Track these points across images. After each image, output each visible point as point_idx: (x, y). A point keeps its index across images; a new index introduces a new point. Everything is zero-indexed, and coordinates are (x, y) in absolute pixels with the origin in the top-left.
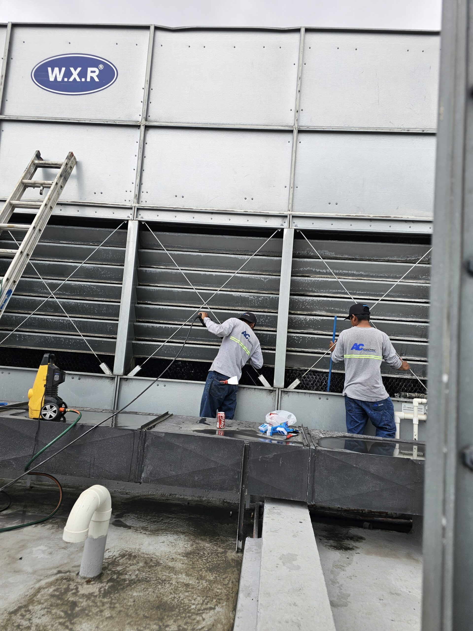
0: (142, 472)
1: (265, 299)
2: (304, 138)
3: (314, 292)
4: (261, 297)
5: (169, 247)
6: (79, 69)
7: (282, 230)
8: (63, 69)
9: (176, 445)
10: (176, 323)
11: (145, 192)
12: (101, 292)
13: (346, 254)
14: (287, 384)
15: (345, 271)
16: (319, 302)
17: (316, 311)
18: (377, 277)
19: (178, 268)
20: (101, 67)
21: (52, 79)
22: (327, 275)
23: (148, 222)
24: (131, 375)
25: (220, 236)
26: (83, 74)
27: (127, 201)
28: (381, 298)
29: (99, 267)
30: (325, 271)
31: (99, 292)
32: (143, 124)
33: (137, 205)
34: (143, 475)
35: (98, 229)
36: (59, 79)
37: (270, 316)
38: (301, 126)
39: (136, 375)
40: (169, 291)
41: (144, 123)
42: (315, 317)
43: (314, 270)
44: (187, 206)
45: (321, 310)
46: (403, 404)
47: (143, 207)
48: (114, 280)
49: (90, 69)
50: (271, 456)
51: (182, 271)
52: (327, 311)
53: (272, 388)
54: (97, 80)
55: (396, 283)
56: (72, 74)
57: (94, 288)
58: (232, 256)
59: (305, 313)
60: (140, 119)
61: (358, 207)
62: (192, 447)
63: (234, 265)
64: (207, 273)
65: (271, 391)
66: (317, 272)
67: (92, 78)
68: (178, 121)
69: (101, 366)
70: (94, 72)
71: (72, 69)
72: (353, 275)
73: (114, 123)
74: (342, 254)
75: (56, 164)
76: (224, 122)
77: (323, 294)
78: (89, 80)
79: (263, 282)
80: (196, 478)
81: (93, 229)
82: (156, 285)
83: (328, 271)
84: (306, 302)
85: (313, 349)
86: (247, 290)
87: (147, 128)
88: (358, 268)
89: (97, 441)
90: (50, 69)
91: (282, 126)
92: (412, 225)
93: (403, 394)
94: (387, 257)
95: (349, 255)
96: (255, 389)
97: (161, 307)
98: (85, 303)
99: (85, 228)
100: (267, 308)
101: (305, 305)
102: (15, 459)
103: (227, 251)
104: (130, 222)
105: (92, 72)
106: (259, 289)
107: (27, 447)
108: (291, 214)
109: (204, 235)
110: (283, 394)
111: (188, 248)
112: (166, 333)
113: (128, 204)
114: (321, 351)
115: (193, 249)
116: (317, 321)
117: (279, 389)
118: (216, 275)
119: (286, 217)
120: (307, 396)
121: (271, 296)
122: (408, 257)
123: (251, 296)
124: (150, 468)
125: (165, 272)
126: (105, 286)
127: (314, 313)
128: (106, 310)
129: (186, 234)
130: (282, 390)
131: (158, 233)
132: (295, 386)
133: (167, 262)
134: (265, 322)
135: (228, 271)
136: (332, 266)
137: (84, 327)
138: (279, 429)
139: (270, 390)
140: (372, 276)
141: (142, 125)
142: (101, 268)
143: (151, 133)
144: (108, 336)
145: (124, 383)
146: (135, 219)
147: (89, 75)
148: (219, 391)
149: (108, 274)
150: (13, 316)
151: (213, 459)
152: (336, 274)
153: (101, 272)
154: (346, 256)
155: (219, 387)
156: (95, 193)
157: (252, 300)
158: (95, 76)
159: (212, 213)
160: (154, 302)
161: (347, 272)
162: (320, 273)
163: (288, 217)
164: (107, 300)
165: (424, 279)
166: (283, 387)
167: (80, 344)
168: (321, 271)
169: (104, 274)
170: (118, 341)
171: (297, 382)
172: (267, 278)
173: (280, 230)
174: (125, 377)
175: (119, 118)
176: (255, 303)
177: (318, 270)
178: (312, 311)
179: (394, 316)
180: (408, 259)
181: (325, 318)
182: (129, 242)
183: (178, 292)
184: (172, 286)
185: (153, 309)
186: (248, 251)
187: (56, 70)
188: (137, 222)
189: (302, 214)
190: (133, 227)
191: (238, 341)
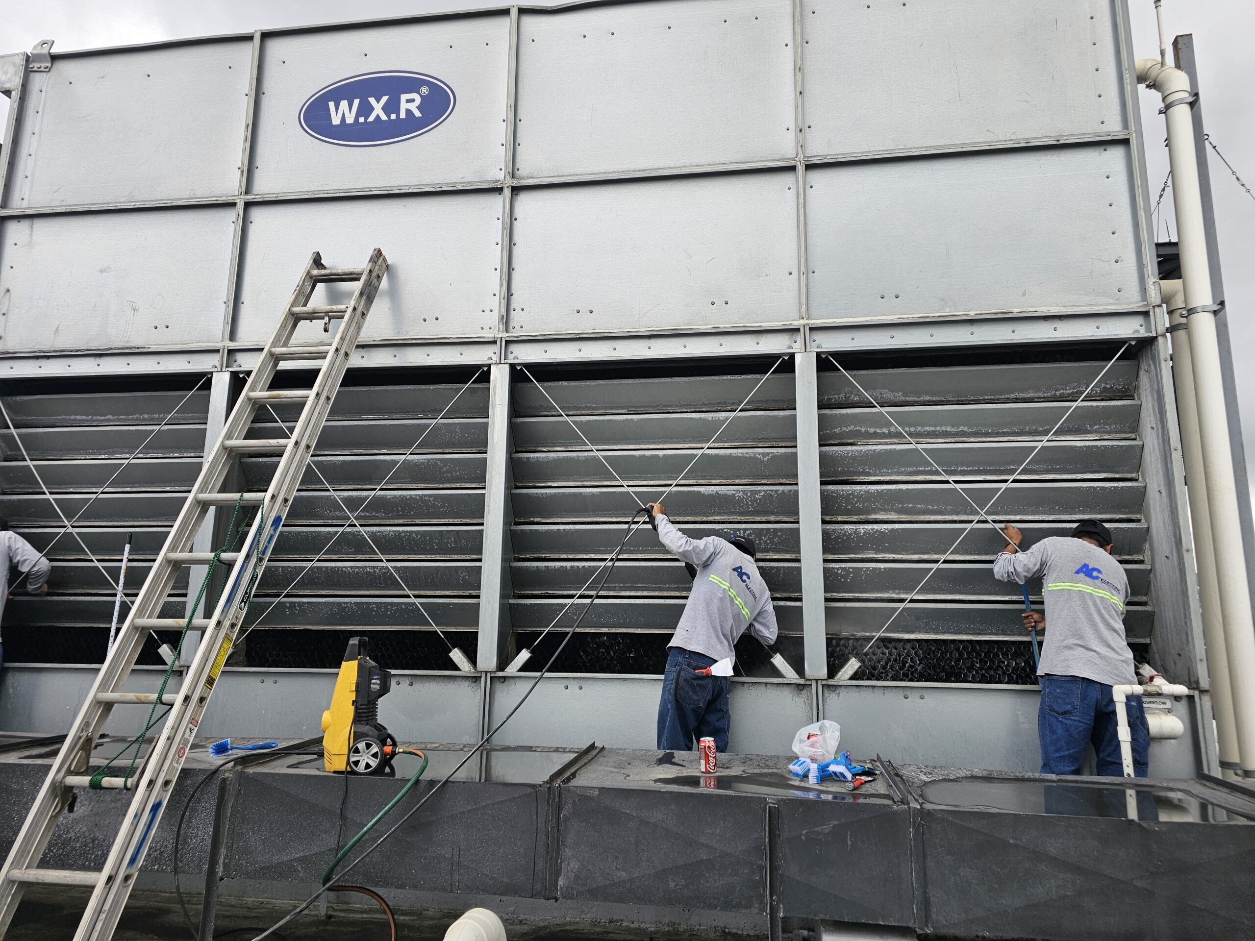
0: (558, 874)
1: (768, 496)
2: (818, 178)
3: (869, 474)
4: (760, 491)
5: (569, 409)
6: (385, 99)
7: (792, 356)
8: (356, 102)
9: (624, 813)
10: (593, 556)
11: (518, 310)
12: (444, 506)
13: (926, 394)
14: (833, 670)
15: (927, 428)
16: (880, 493)
17: (876, 513)
18: (998, 434)
19: (590, 447)
20: (425, 90)
21: (336, 121)
22: (891, 438)
23: (528, 366)
24: (513, 669)
25: (668, 380)
26: (392, 107)
27: (486, 328)
28: (1011, 478)
29: (437, 460)
30: (885, 431)
31: (439, 508)
32: (507, 185)
33: (505, 335)
34: (561, 882)
35: (432, 387)
36: (350, 120)
37: (781, 530)
38: (811, 157)
39: (521, 670)
40: (574, 494)
41: (509, 182)
42: (876, 527)
43: (863, 430)
44: (601, 328)
45: (886, 511)
47: (518, 337)
48: (467, 482)
49: (404, 97)
50: (826, 828)
51: (597, 452)
52: (900, 512)
53: (802, 681)
54: (418, 114)
55: (1040, 445)
56: (372, 109)
57: (429, 501)
58: (694, 415)
59: (854, 518)
60: (501, 176)
61: (942, 299)
62: (657, 815)
63: (702, 434)
64: (646, 453)
65: (800, 687)
66: (871, 434)
67: (408, 111)
68: (572, 171)
69: (451, 655)
70: (413, 100)
71: (372, 100)
72: (946, 434)
73: (455, 188)
74: (919, 394)
75: (351, 274)
76: (661, 165)
77: (888, 478)
78: (403, 115)
79: (762, 462)
80: (672, 884)
81: (423, 387)
82: (549, 484)
83: (892, 429)
84: (854, 496)
85: (878, 592)
86: (729, 481)
87: (516, 190)
88: (955, 419)
89: (463, 813)
90: (331, 105)
91: (774, 160)
92: (1059, 324)
94: (1013, 393)
95: (933, 395)
96: (766, 684)
97: (561, 527)
98: (415, 532)
99: (409, 387)
100: (773, 513)
101: (852, 503)
102: (301, 860)
103: (682, 406)
104: (493, 369)
105: (408, 101)
106: (754, 477)
107: (325, 833)
108: (807, 324)
109: (637, 381)
110: (826, 692)
111: (606, 408)
112: (576, 579)
113: (488, 335)
114: (895, 596)
115: (616, 408)
116: (881, 533)
117: (817, 681)
118: (664, 455)
119: (798, 330)
120: (878, 693)
121: (781, 488)
122: (1057, 390)
123: (738, 491)
124: (574, 865)
125: (564, 458)
126: (450, 495)
127: (873, 517)
128: (455, 542)
129: (601, 382)
130: (824, 683)
131: (547, 384)
132: (851, 672)
133: (568, 438)
134: (772, 542)
135: (687, 446)
136: (901, 420)
137: (415, 579)
138: (833, 768)
139: (799, 685)
140: (987, 434)
141: (505, 186)
142: (441, 460)
143: (524, 199)
144: (461, 593)
145: (499, 687)
146: (502, 362)
147: (404, 106)
148: (695, 693)
149: (456, 471)
150: (279, 567)
151: (703, 840)
152: (911, 435)
153: (442, 468)
154: (928, 398)
155: (695, 683)
156: (425, 320)
157: (741, 500)
158: (413, 107)
159: (650, 337)
160: (548, 518)
161: (933, 429)
162: (875, 435)
163: (802, 330)
164: (456, 521)
165: (1096, 432)
166: (826, 677)
167: (410, 614)
168: (878, 431)
169: (447, 472)
170: (483, 601)
171: (853, 665)
172: (768, 454)
173: (786, 358)
174: (501, 674)
175: (463, 178)
176: (747, 504)
177: (872, 430)
178: (869, 514)
179: (1044, 513)
180: (1058, 393)
181: (897, 526)
182: (494, 406)
183: (593, 494)
184: (580, 484)
185: (547, 532)
186: (725, 403)
187: (344, 104)
188: (507, 367)
189: (829, 322)
190: (500, 379)
191: (726, 585)
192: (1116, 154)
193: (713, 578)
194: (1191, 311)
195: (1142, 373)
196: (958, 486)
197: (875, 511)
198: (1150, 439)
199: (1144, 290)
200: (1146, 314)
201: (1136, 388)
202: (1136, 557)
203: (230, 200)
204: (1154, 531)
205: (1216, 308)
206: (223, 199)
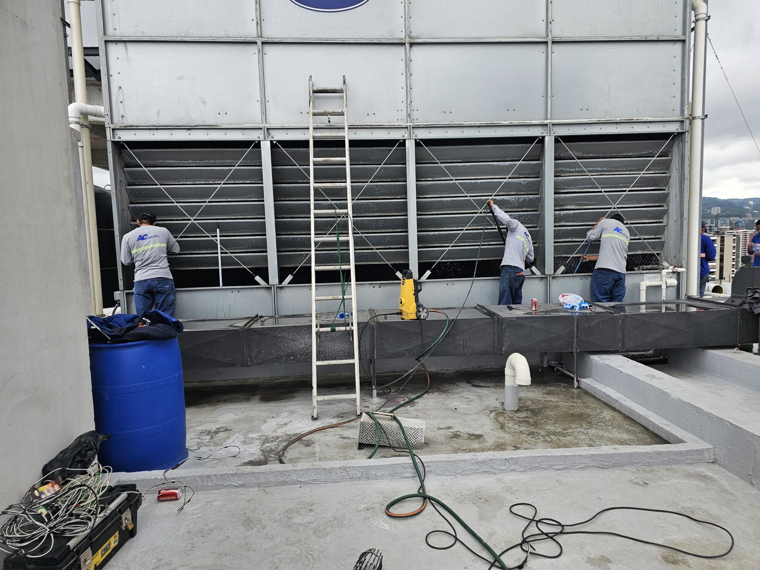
0: (503, 346)
1: (524, 200)
2: (558, 48)
3: (565, 189)
4: (522, 198)
5: (442, 160)
7: (543, 137)
10: (446, 229)
11: (415, 111)
12: (377, 208)
14: (556, 270)
15: (590, 169)
16: (570, 197)
17: (567, 206)
19: (453, 178)
22: (575, 173)
23: (422, 140)
24: (424, 278)
25: (483, 146)
27: (400, 120)
28: (628, 190)
29: (373, 185)
30: (574, 170)
31: (375, 208)
32: (408, 42)
33: (412, 124)
34: (504, 349)
35: (369, 149)
37: (530, 214)
38: (555, 37)
39: (428, 279)
40: (439, 201)
41: (408, 40)
42: (568, 212)
43: (565, 170)
44: (456, 121)
45: (571, 205)
46: (645, 275)
47: (418, 125)
48: (386, 196)
50: (594, 323)
51: (454, 181)
52: (576, 205)
53: (544, 276)
57: (371, 205)
58: (494, 163)
60: (403, 35)
61: (606, 112)
62: (537, 325)
63: (496, 172)
66: (568, 171)
69: (397, 274)
72: (599, 171)
73: (380, 42)
74: (588, 154)
75: (335, 90)
76: (483, 36)
77: (572, 191)
79: (522, 185)
80: (542, 345)
81: (365, 148)
82: (425, 196)
83: (581, 169)
84: (560, 199)
85: (565, 239)
86: (507, 193)
87: (412, 44)
88: (601, 165)
91: (537, 38)
92: (650, 124)
93: (641, 267)
94: (625, 153)
95: (594, 154)
98: (365, 220)
99: (358, 148)
100: (525, 207)
101: (558, 202)
102: (406, 350)
103: (487, 158)
104: (407, 141)
106: (518, 191)
108: (551, 122)
109: (469, 146)
110: (551, 279)
111: (452, 159)
113: (404, 124)
114: (571, 240)
115: (457, 159)
116: (569, 214)
117: (550, 275)
118: (481, 182)
119: (547, 125)
120: (572, 278)
121: (531, 196)
122: (641, 152)
123: (512, 198)
124: (508, 343)
125: (432, 184)
126: (381, 202)
127: (565, 207)
128: (383, 224)
129: (452, 147)
130: (553, 276)
131: (430, 147)
132: (561, 271)
134: (524, 220)
135: (489, 177)
136: (586, 165)
138: (583, 305)
139: (541, 277)
141: (407, 42)
142: (376, 185)
143: (415, 48)
144: (386, 247)
146: (411, 138)
148: (516, 282)
149: (382, 191)
153: (375, 189)
154: (591, 155)
155: (517, 279)
156: (368, 115)
157: (513, 202)
159: (480, 126)
160: (424, 212)
161: (593, 169)
162: (570, 172)
163: (549, 125)
164: (382, 214)
165: (654, 170)
166: (552, 273)
168: (571, 170)
169: (377, 191)
170: (410, 250)
171: (562, 268)
172: (526, 181)
173: (541, 138)
174: (420, 281)
175: (382, 35)
176: (515, 204)
177: (568, 170)
178: (564, 206)
179: (630, 204)
180: (642, 153)
181: (576, 211)
182: (409, 161)
183: (448, 201)
184: (439, 196)
185: (427, 219)
186: (507, 157)
188: (414, 141)
189: (560, 121)
190: (410, 146)
191: (523, 240)
192: (678, 47)
193: (518, 237)
194: (694, 118)
195: (675, 146)
196: (606, 194)
197: (567, 205)
198: (674, 174)
199: (682, 111)
200: (682, 122)
201: (671, 151)
202: (661, 220)
203: (253, 40)
204: (670, 211)
205: (703, 117)
206: (248, 40)
